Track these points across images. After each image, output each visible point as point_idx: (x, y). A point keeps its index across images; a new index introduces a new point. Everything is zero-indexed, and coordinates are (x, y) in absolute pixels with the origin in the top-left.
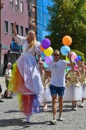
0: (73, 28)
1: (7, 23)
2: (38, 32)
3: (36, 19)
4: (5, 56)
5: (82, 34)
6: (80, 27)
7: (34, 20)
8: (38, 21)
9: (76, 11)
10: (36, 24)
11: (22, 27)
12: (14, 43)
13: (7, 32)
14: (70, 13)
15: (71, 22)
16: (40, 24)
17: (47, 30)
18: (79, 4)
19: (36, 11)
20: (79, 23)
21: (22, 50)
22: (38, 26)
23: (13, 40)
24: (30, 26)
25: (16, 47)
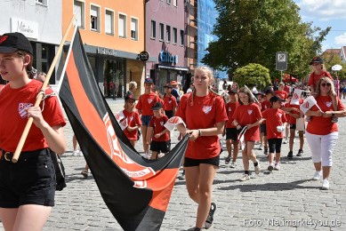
1: (154, 23)
2: (199, 36)
3: (196, 16)
4: (152, 72)
5: (265, 40)
6: (264, 28)
7: (192, 18)
8: (199, 20)
9: (259, 5)
10: (196, 25)
11: (175, 29)
12: (165, 53)
13: (154, 36)
16: (202, 24)
17: (215, 33)
19: (196, 5)
20: (262, 23)
21: (175, 63)
22: (199, 28)
23: (164, 47)
24: (188, 27)
25: (167, 59)
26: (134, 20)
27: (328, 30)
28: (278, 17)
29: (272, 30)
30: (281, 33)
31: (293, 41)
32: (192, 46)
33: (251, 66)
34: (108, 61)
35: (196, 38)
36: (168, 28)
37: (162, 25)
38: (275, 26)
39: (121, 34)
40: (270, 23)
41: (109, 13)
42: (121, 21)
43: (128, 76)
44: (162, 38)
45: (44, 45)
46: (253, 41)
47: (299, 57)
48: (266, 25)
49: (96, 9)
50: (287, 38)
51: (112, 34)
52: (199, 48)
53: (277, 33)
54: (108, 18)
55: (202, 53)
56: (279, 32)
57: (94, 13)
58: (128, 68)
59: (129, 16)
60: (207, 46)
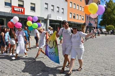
0: (111, 18)
2: (98, 19)
4: (87, 27)
5: (114, 20)
6: (113, 17)
8: (98, 16)
9: (112, 12)
13: (88, 19)
14: (110, 13)
15: (110, 16)
17: (101, 18)
18: (113, 9)
21: (92, 25)
23: (90, 22)
25: (90, 24)
32: (96, 22)
33: (110, 26)
36: (91, 18)
37: (89, 17)
39: (80, 19)
41: (77, 15)
42: (80, 17)
46: (110, 20)
49: (75, 14)
51: (78, 19)
54: (77, 16)
55: (99, 23)
57: (74, 15)
58: (81, 26)
59: (82, 16)
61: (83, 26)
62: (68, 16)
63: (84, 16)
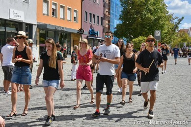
1: (86, 13)
2: (111, 21)
3: (109, 9)
5: (149, 23)
6: (148, 17)
7: (107, 10)
8: (111, 11)
10: (109, 14)
11: (98, 17)
12: (92, 30)
13: (86, 20)
16: (113, 14)
19: (109, 3)
20: (147, 14)
21: (97, 36)
22: (111, 16)
23: (91, 27)
24: (105, 15)
25: (93, 33)
26: (75, 11)
27: (183, 18)
28: (156, 11)
29: (153, 18)
30: (158, 20)
31: (164, 24)
32: (107, 26)
33: (141, 38)
34: (61, 34)
35: (109, 21)
36: (94, 15)
37: (91, 14)
38: (154, 16)
39: (68, 18)
40: (151, 14)
41: (62, 7)
42: (69, 12)
43: (72, 42)
44: (91, 21)
45: (27, 24)
46: (142, 24)
47: (167, 33)
48: (149, 15)
50: (161, 23)
51: (63, 19)
52: (111, 27)
53: (155, 20)
54: (61, 10)
55: (113, 30)
56: (156, 19)
57: (54, 7)
58: (72, 38)
59: (73, 9)
60: (116, 26)
61: (76, 38)
62: (39, 8)
63: (79, 10)
